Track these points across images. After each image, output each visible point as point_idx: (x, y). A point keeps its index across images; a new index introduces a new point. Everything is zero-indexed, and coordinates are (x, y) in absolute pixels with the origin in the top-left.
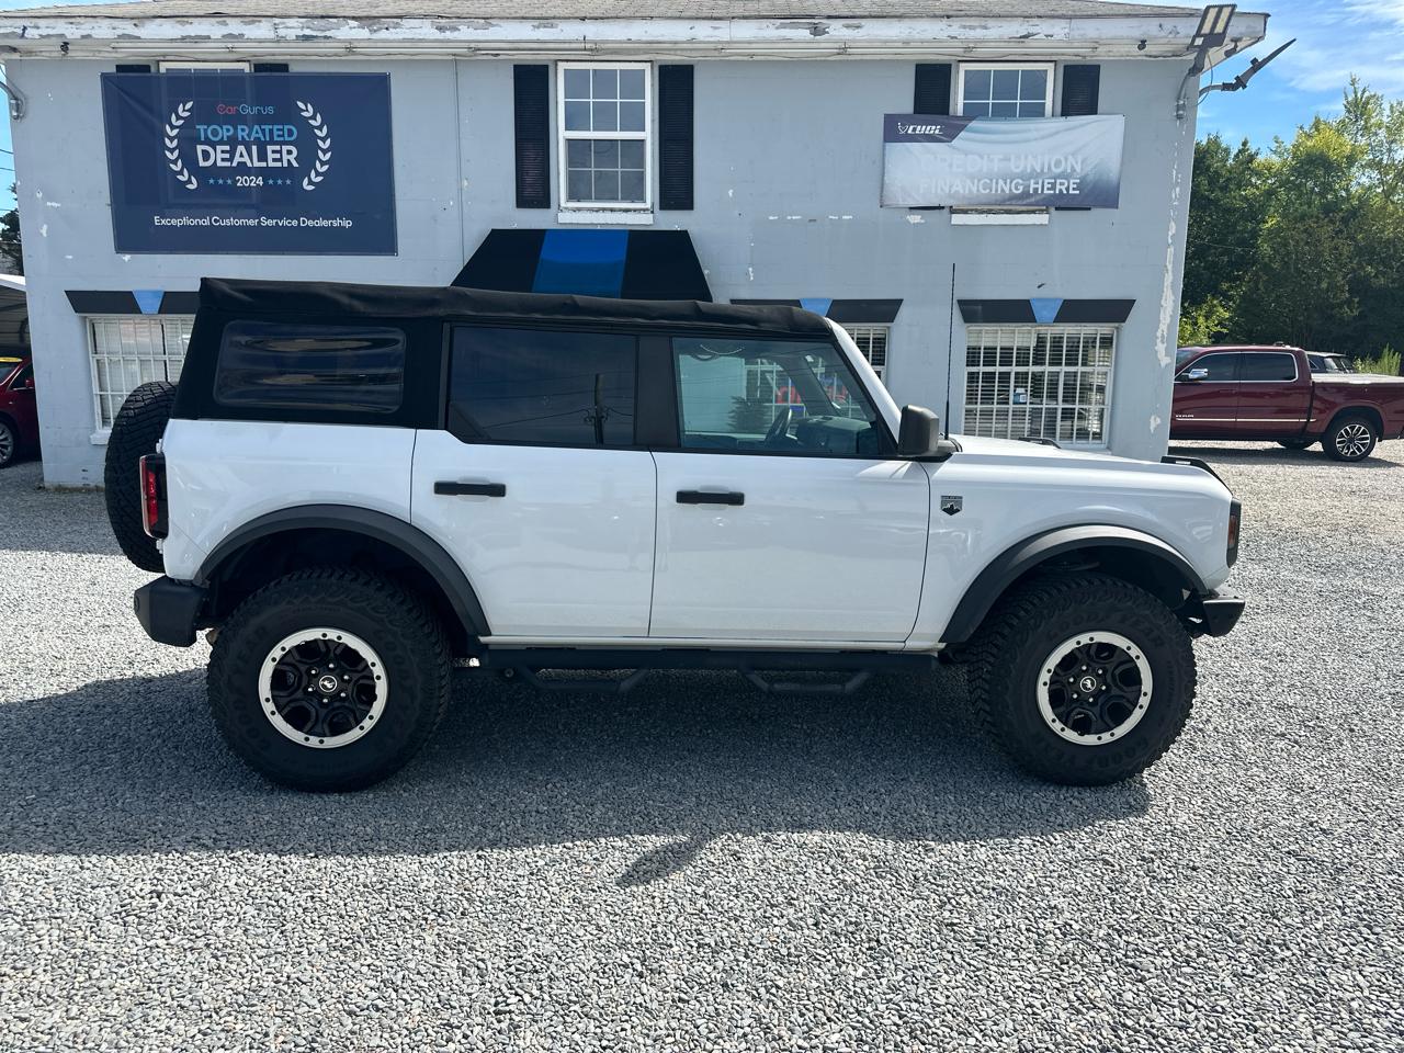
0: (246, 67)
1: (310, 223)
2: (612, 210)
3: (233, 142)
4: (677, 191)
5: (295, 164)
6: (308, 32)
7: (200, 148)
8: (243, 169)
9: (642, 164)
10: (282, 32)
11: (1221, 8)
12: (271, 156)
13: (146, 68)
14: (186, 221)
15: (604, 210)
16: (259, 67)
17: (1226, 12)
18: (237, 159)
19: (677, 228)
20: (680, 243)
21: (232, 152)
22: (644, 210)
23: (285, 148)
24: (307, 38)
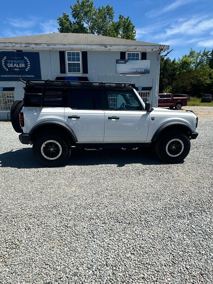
0: (15, 51)
1: (27, 76)
2: (75, 74)
3: (14, 63)
4: (85, 71)
5: (24, 67)
7: (8, 64)
8: (15, 67)
9: (80, 67)
10: (22, 45)
11: (162, 45)
12: (20, 65)
14: (6, 76)
15: (73, 74)
16: (17, 51)
17: (163, 46)
18: (14, 66)
19: (85, 76)
20: (86, 79)
21: (14, 65)
22: (80, 74)
23: (22, 64)
24: (26, 47)
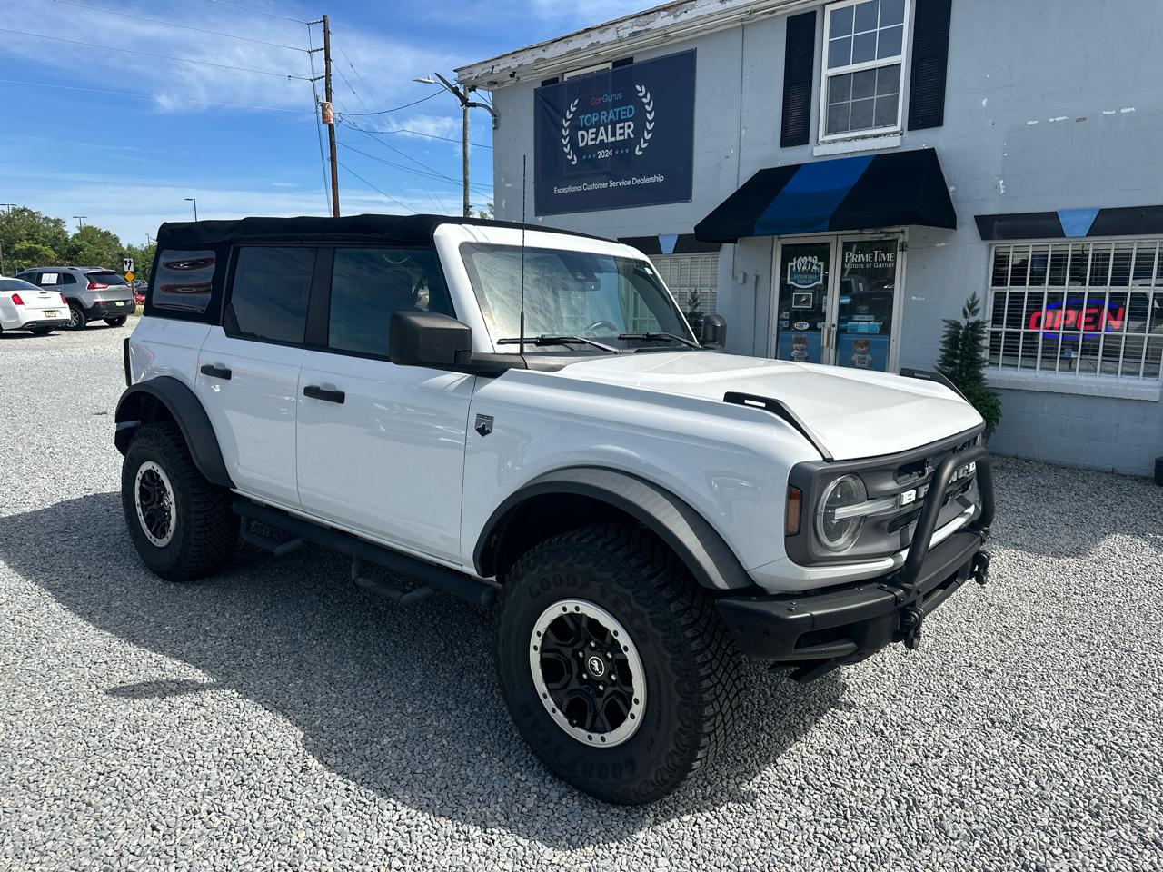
0: (609, 65)
1: (638, 181)
2: (864, 137)
3: (597, 126)
4: (927, 110)
5: (632, 136)
6: (636, 29)
7: (580, 133)
8: (603, 145)
9: (897, 90)
10: (621, 34)
12: (618, 132)
13: (556, 80)
14: (570, 188)
15: (856, 138)
16: (616, 64)
18: (600, 138)
19: (924, 146)
20: (927, 161)
21: (596, 133)
22: (894, 133)
23: (627, 124)
24: (635, 34)
